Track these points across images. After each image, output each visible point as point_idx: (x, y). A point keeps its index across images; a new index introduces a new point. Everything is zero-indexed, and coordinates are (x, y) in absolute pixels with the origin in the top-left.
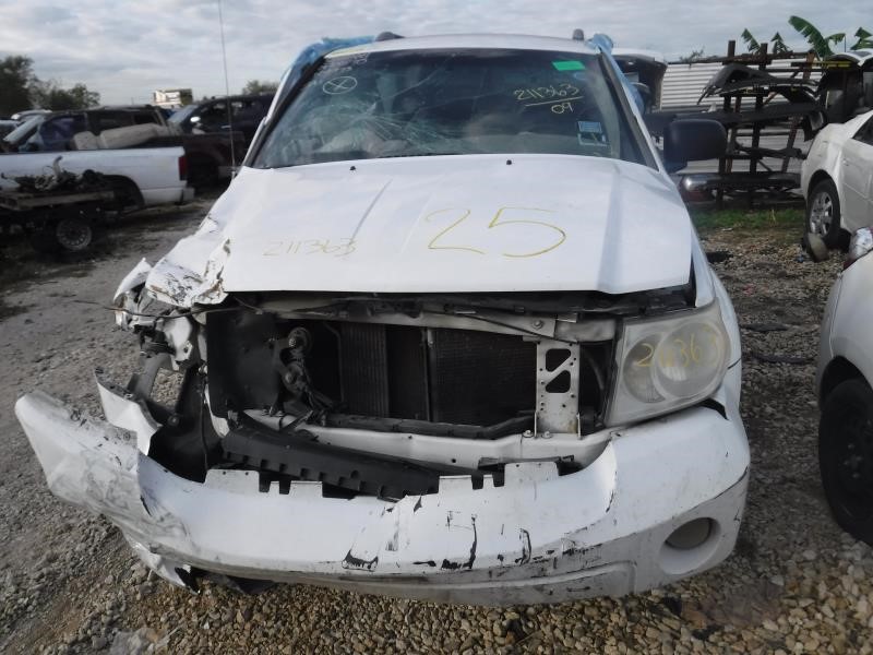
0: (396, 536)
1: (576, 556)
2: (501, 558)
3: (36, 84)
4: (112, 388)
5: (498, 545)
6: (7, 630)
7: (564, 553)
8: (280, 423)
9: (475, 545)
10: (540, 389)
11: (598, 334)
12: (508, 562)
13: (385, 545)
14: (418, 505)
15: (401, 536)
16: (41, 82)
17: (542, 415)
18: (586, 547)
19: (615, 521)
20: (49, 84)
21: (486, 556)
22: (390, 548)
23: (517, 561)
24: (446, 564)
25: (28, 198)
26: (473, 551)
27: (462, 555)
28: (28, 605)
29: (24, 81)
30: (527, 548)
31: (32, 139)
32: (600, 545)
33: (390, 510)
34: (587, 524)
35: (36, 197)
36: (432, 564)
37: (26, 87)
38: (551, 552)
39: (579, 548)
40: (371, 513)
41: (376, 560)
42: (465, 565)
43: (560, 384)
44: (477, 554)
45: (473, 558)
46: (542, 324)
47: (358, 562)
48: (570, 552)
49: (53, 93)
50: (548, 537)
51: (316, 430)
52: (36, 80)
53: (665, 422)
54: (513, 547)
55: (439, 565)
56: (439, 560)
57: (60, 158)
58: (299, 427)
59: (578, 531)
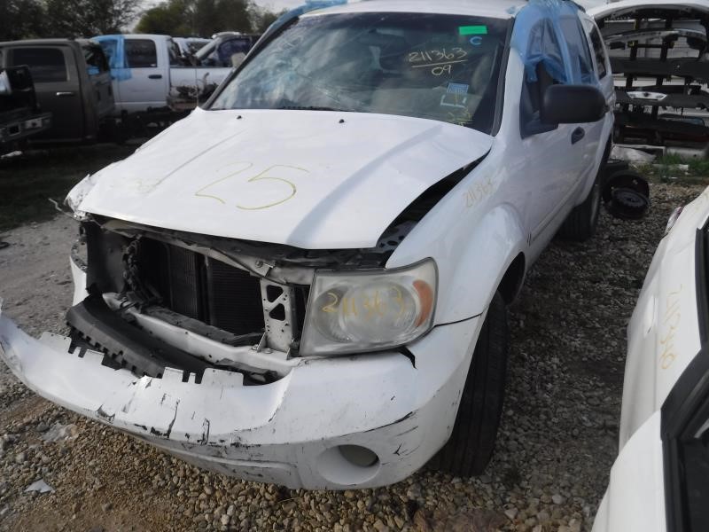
0: (130, 403)
1: (241, 449)
2: (187, 436)
3: (254, 8)
4: (77, 260)
5: (187, 427)
6: (4, 405)
7: (232, 445)
8: (121, 305)
9: (174, 421)
10: (266, 315)
11: (301, 279)
12: (192, 440)
13: (122, 407)
14: (149, 385)
15: (133, 402)
16: (258, 7)
17: (269, 336)
18: (249, 444)
19: (274, 430)
20: (264, 9)
21: (178, 432)
22: (124, 410)
23: (198, 441)
24: (153, 430)
25: (181, 102)
26: (171, 426)
27: (163, 428)
28: (22, 394)
29: (246, 6)
30: (206, 434)
31: (211, 56)
32: (259, 445)
33: (134, 383)
34: (252, 426)
35: (188, 102)
36: (145, 428)
37: (247, 10)
38: (222, 441)
39: (243, 443)
40: (123, 382)
41: (114, 416)
42: (165, 435)
43: (278, 313)
44: (173, 429)
45: (169, 431)
46: (261, 264)
47: (104, 415)
48: (236, 445)
49: (266, 15)
50: (221, 430)
51: (139, 316)
52: (255, 5)
53: (356, 359)
54: (197, 431)
55: (149, 430)
56: (149, 426)
57: (207, 74)
58: (129, 310)
59: (244, 431)
